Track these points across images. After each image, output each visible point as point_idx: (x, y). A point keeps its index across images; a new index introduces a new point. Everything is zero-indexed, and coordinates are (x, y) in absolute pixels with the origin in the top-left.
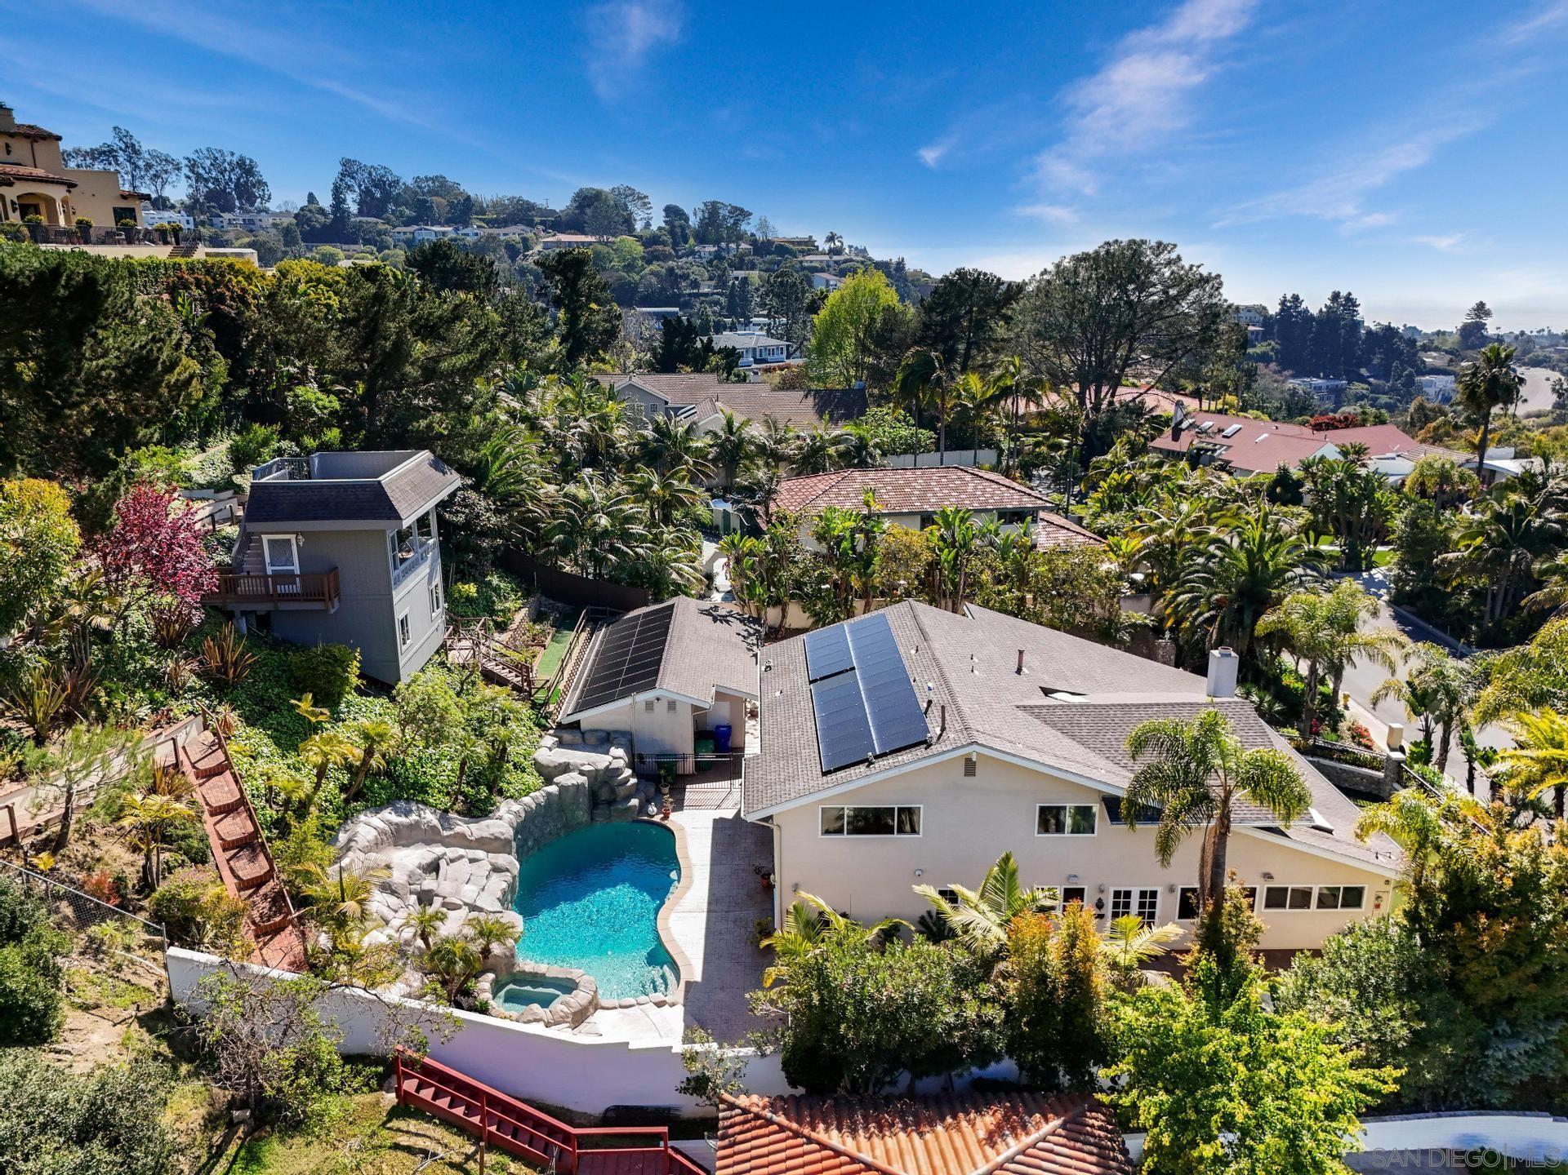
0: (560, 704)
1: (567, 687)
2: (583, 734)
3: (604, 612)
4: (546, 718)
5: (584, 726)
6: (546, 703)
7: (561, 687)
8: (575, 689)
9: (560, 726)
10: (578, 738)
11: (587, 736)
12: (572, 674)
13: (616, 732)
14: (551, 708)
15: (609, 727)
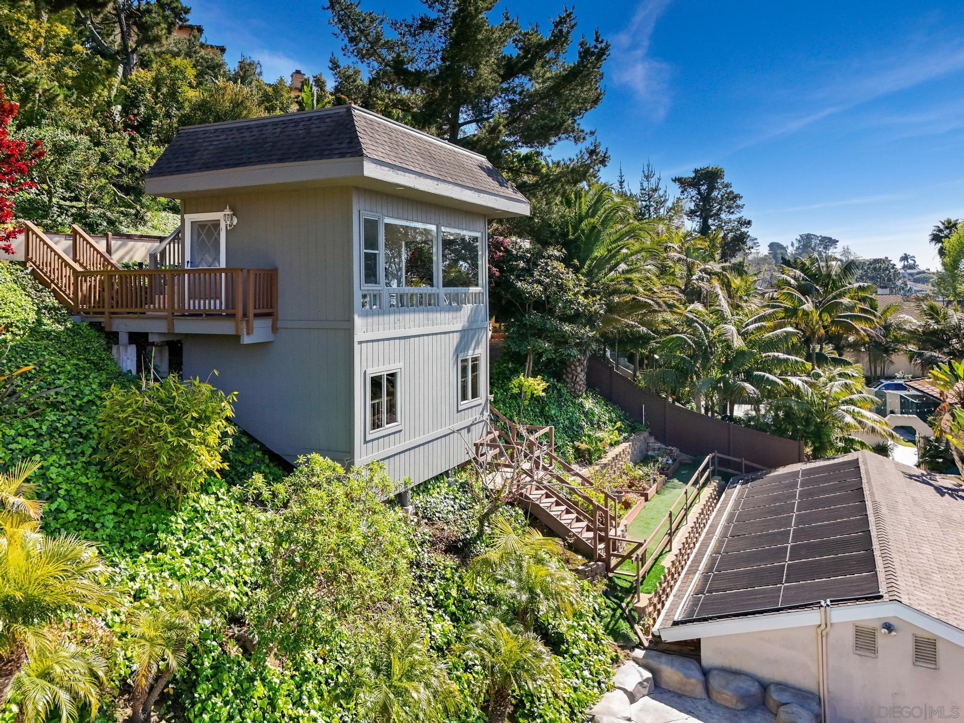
0: (661, 597)
1: (677, 565)
2: (706, 673)
3: (738, 467)
4: (631, 620)
5: (708, 656)
6: (632, 590)
7: (666, 562)
8: (692, 571)
9: (657, 645)
10: (694, 684)
11: (716, 682)
12: (687, 545)
13: (783, 687)
14: (643, 600)
15: (767, 672)
